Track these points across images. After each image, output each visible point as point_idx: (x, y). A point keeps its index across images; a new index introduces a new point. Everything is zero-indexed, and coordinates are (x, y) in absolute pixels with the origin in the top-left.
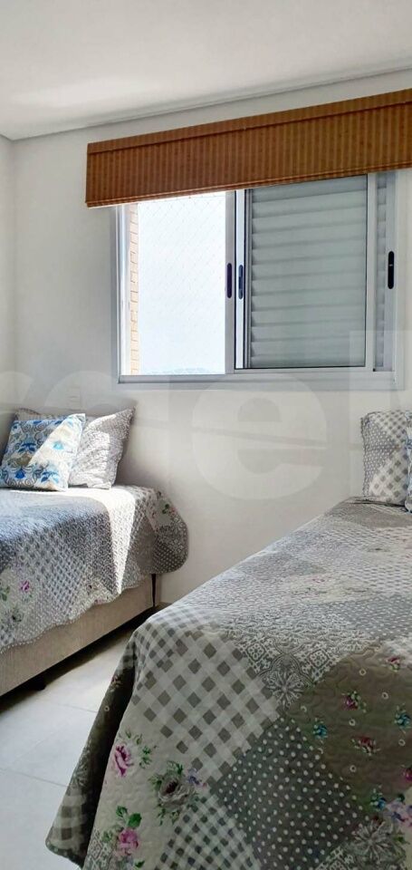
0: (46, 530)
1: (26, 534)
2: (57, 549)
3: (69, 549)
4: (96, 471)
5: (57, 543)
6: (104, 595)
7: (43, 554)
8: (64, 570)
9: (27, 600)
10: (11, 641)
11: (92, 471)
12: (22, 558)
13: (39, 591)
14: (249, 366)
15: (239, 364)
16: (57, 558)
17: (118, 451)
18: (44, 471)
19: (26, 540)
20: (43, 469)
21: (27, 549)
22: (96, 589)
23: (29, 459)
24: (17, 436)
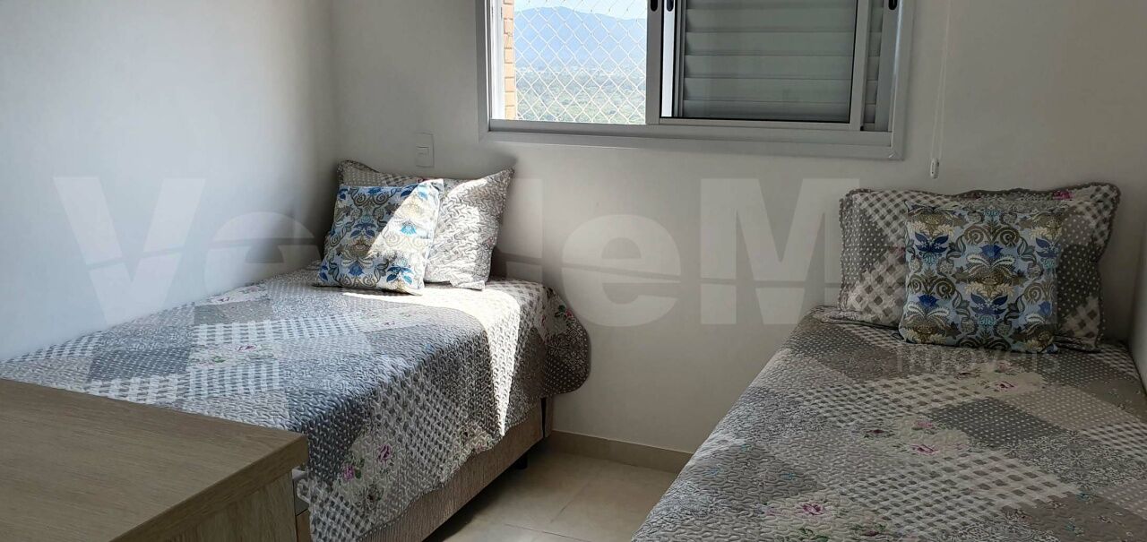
0: (407, 373)
1: (382, 384)
2: (422, 396)
3: (438, 391)
4: (462, 263)
5: (422, 387)
6: (484, 440)
7: (405, 406)
8: (432, 420)
9: (387, 471)
10: (368, 527)
11: (456, 263)
12: (379, 417)
13: (401, 455)
14: (680, 113)
15: (667, 111)
16: (423, 407)
17: (492, 233)
18: (390, 266)
19: (383, 392)
20: (388, 262)
21: (385, 404)
22: (473, 436)
23: (368, 247)
24: (347, 211)
